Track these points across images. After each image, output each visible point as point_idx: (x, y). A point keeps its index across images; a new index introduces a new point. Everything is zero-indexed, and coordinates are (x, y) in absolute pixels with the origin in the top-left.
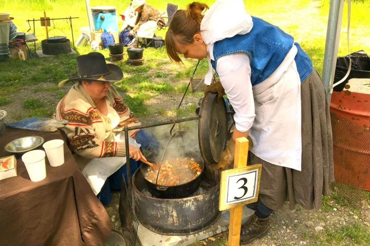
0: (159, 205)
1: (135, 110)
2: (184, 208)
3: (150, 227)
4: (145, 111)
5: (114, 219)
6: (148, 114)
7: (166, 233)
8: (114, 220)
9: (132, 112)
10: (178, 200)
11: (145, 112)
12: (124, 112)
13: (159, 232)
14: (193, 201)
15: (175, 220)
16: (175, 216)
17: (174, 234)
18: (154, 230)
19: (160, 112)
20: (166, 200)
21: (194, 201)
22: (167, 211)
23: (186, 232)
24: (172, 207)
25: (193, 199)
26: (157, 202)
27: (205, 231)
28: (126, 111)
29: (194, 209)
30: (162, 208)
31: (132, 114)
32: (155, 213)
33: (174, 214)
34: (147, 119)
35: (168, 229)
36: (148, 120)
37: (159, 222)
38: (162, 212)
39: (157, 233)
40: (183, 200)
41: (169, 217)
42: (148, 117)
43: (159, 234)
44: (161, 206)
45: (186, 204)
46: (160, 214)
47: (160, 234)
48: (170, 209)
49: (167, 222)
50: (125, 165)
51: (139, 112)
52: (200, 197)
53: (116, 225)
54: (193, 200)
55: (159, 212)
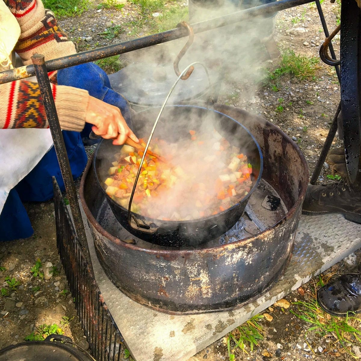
0: (163, 264)
1: (54, 4)
2: (227, 264)
3: (139, 297)
4: (75, 5)
5: (50, 272)
6: (81, 11)
7: (182, 311)
8: (51, 275)
9: (50, 12)
10: (215, 250)
11: (76, 8)
12: (27, 9)
13: (164, 309)
14: (250, 248)
15: (203, 289)
16: (204, 281)
17: (201, 311)
18: (150, 305)
19: (107, 5)
20: (182, 252)
21: (254, 247)
22: (185, 273)
23: (228, 306)
24: (198, 266)
25: (252, 242)
26: (158, 257)
27: (268, 294)
28: (33, 7)
29: (251, 262)
30: (171, 270)
31: (50, 16)
32: (153, 278)
33: (202, 279)
34: (82, 23)
35: (185, 304)
36: (85, 26)
37: (165, 293)
38: (171, 276)
39: (159, 311)
40: (227, 249)
41: (189, 285)
42: (83, 18)
43: (164, 312)
44: (170, 266)
45: (234, 256)
46: (165, 281)
47: (167, 313)
48: (192, 269)
49: (184, 294)
50: (52, 150)
51: (62, 8)
52: (269, 235)
53: (57, 289)
54: (250, 245)
55: (164, 277)
